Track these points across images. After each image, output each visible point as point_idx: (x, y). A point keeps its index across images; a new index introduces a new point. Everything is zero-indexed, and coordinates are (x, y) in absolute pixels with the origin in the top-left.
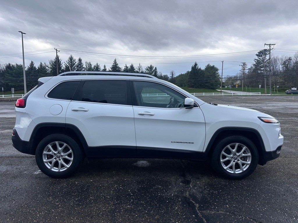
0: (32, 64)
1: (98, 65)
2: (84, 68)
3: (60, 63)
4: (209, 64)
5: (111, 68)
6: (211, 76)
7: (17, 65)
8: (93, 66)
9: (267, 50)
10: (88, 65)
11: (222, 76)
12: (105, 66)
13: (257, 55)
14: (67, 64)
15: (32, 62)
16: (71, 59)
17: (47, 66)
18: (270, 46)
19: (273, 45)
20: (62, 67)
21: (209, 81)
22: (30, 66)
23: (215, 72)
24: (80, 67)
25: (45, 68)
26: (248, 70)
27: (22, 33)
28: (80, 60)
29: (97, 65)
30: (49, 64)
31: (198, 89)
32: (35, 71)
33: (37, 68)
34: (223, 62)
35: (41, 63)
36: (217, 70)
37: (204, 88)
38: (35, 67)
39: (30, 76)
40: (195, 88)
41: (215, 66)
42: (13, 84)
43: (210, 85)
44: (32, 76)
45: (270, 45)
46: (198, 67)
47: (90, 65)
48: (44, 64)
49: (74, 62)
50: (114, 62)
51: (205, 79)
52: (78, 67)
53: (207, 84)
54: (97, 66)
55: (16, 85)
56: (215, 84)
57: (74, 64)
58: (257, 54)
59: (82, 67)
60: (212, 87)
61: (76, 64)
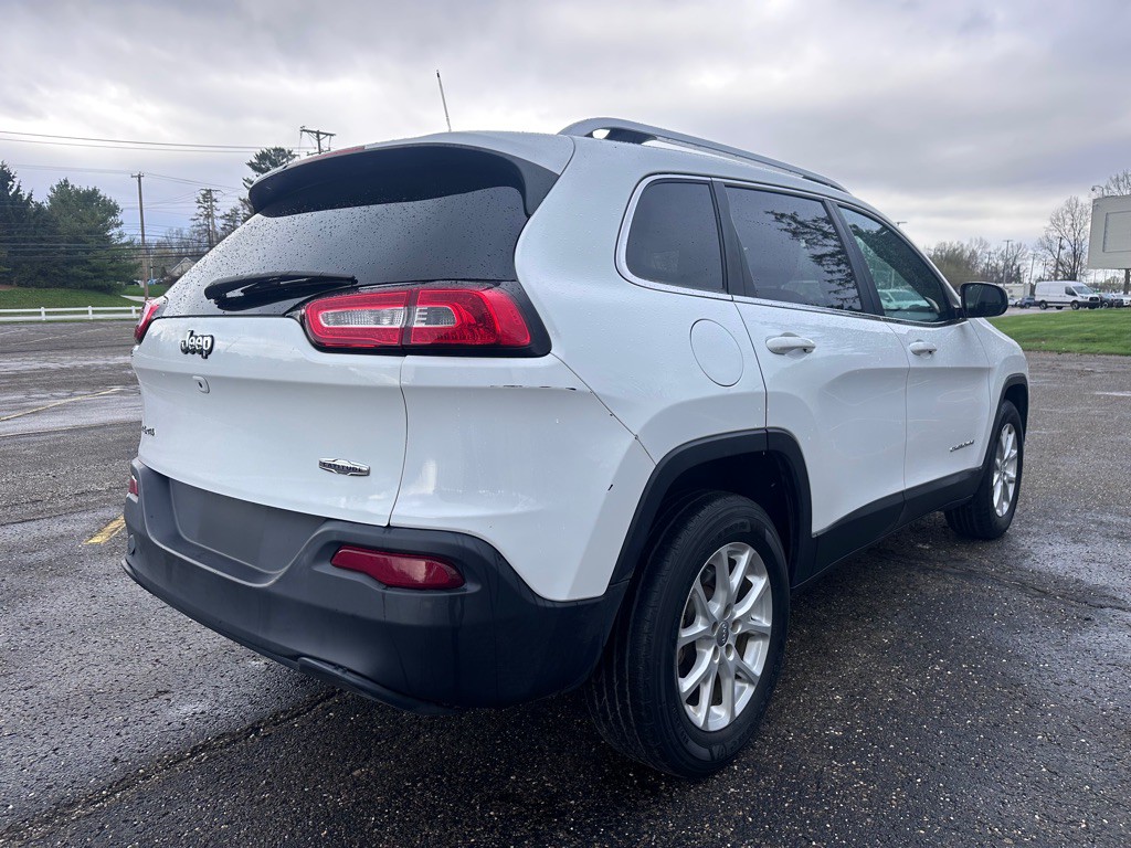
4: (66, 181)
6: (88, 232)
9: (283, 150)
11: (143, 235)
13: (251, 164)
18: (318, 136)
19: (327, 134)
21: (82, 255)
23: (105, 220)
26: (224, 221)
31: (34, 289)
34: (139, 177)
36: (113, 210)
37: (63, 285)
40: (20, 285)
41: (101, 193)
43: (90, 274)
45: (318, 133)
46: (18, 190)
51: (63, 246)
53: (75, 270)
56: (113, 269)
58: (254, 161)
60: (100, 282)
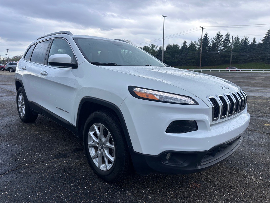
0: (185, 43)
1: (247, 38)
2: (230, 43)
3: (208, 40)
5: (262, 40)
7: (174, 45)
8: (240, 40)
10: (236, 39)
12: (255, 39)
14: (214, 40)
15: (185, 41)
16: (219, 35)
17: (197, 44)
20: (209, 44)
22: (183, 45)
24: (227, 43)
25: (195, 46)
27: (164, 17)
28: (228, 35)
29: (245, 38)
30: (198, 42)
32: (186, 50)
33: (188, 46)
35: (192, 41)
38: (187, 45)
39: (182, 54)
42: (169, 61)
44: (183, 53)
47: (238, 39)
48: (194, 42)
49: (222, 38)
50: (268, 33)
52: (224, 42)
54: (245, 40)
55: (172, 62)
57: (221, 40)
59: (229, 42)
61: (223, 39)
